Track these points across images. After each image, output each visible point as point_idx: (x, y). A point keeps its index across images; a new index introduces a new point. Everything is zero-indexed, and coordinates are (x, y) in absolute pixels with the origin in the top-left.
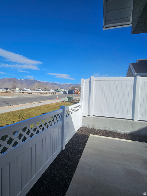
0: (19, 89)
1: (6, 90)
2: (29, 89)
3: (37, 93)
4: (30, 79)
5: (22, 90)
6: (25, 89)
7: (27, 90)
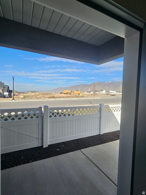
0: (105, 91)
1: (96, 92)
2: (115, 91)
3: (120, 95)
4: (116, 81)
5: (108, 92)
6: (111, 91)
7: (112, 91)
